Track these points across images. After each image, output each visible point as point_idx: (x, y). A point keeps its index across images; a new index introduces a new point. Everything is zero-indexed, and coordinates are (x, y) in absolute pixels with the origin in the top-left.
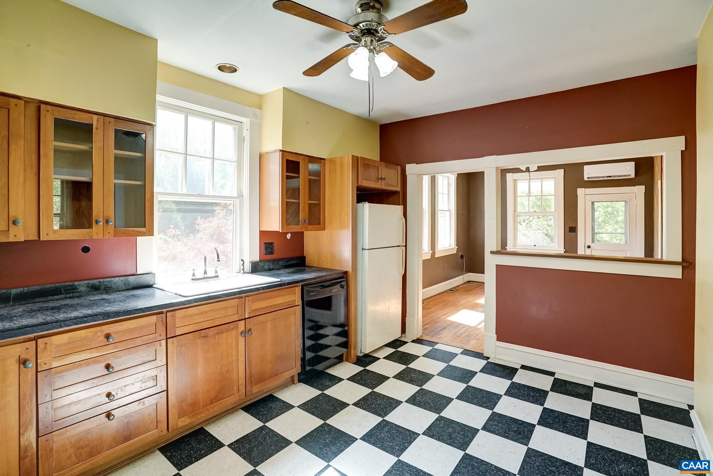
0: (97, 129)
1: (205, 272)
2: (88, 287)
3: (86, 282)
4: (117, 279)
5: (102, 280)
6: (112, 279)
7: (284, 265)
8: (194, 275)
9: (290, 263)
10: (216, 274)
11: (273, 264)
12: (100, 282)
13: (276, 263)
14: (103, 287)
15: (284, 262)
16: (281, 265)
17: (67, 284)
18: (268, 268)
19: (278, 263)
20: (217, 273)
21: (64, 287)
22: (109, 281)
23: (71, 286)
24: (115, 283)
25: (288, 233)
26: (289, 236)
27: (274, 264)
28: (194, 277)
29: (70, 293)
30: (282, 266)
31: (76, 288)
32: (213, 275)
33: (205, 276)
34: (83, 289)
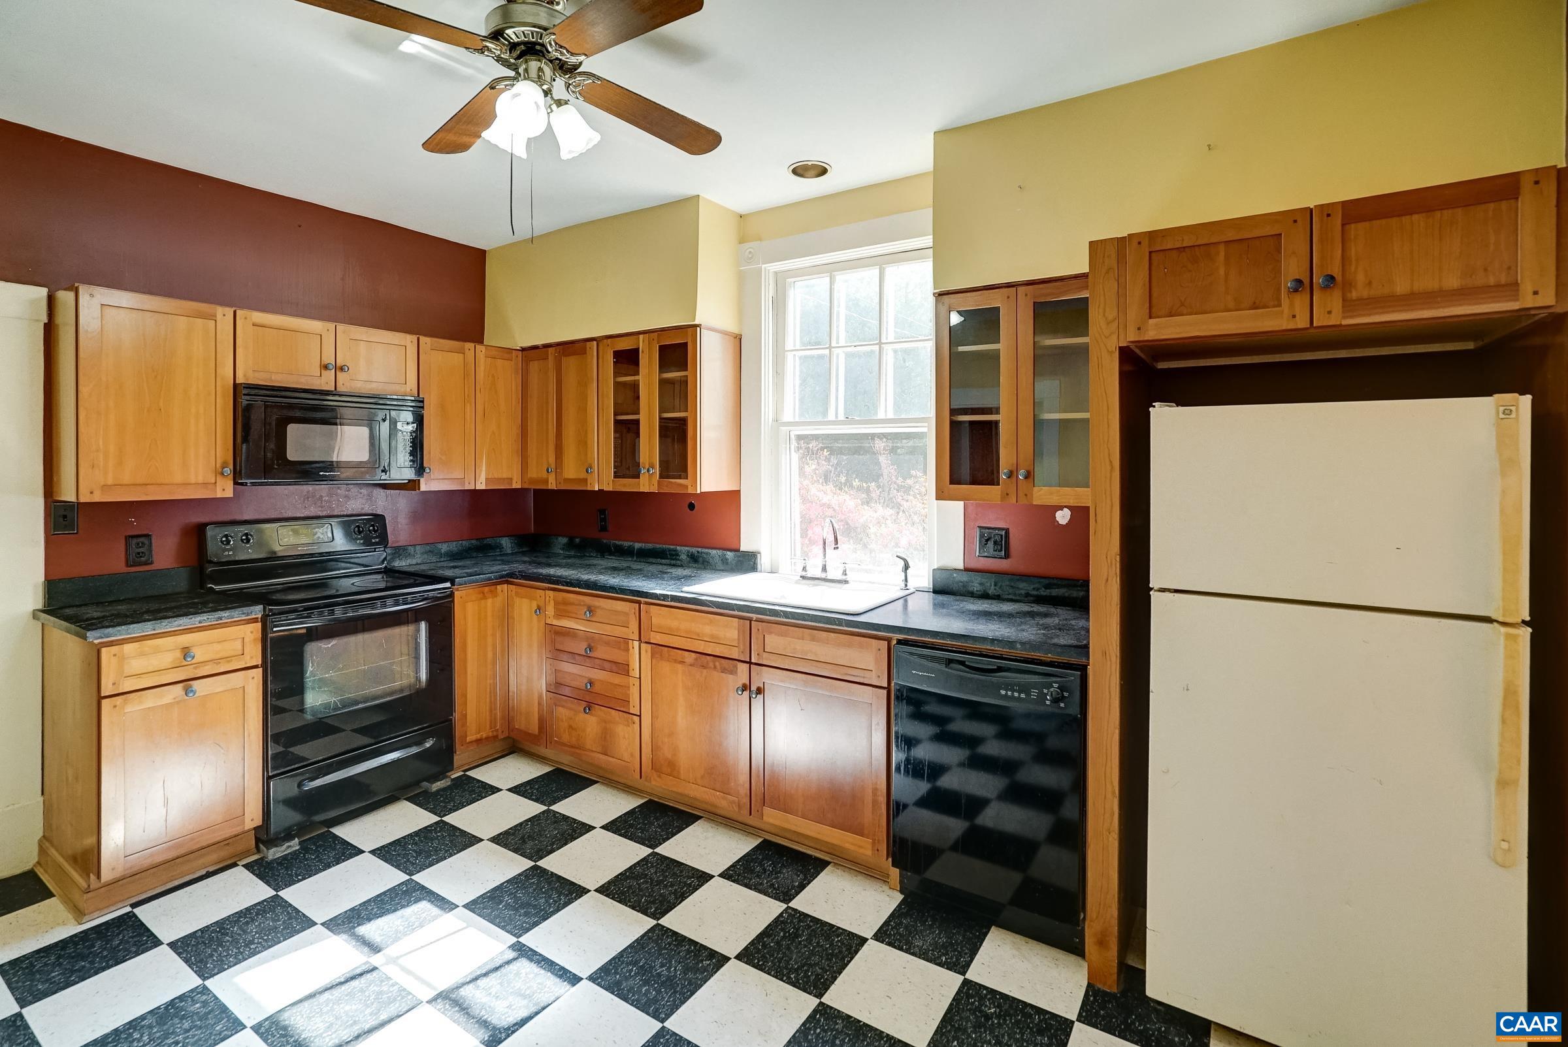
0: (643, 352)
1: (824, 569)
2: (688, 556)
3: (687, 548)
4: (714, 552)
5: (700, 550)
6: (710, 551)
7: (1035, 593)
8: (804, 569)
9: (1055, 592)
10: (844, 578)
11: (995, 585)
12: (698, 552)
13: (1008, 583)
14: (701, 559)
15: (1036, 586)
16: (1023, 592)
17: (672, 547)
18: (980, 591)
19: (1012, 584)
20: (846, 574)
21: (670, 550)
22: (707, 553)
23: (674, 551)
24: (713, 558)
25: (1061, 508)
26: (1063, 517)
27: (1001, 586)
28: (804, 574)
29: (674, 560)
30: (1027, 595)
31: (677, 555)
32: (840, 577)
33: (823, 575)
34: (683, 557)
